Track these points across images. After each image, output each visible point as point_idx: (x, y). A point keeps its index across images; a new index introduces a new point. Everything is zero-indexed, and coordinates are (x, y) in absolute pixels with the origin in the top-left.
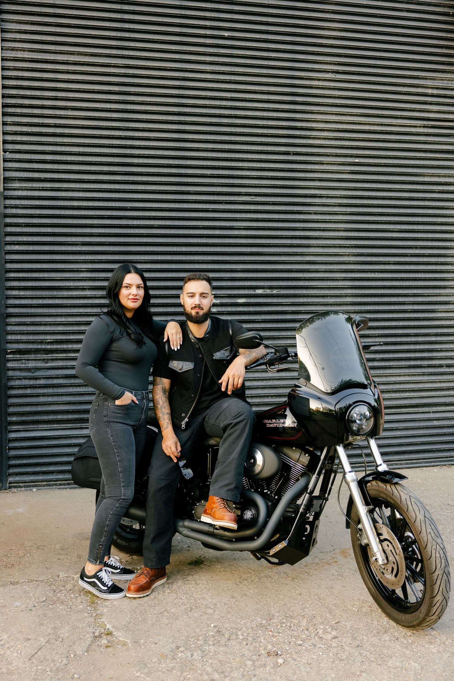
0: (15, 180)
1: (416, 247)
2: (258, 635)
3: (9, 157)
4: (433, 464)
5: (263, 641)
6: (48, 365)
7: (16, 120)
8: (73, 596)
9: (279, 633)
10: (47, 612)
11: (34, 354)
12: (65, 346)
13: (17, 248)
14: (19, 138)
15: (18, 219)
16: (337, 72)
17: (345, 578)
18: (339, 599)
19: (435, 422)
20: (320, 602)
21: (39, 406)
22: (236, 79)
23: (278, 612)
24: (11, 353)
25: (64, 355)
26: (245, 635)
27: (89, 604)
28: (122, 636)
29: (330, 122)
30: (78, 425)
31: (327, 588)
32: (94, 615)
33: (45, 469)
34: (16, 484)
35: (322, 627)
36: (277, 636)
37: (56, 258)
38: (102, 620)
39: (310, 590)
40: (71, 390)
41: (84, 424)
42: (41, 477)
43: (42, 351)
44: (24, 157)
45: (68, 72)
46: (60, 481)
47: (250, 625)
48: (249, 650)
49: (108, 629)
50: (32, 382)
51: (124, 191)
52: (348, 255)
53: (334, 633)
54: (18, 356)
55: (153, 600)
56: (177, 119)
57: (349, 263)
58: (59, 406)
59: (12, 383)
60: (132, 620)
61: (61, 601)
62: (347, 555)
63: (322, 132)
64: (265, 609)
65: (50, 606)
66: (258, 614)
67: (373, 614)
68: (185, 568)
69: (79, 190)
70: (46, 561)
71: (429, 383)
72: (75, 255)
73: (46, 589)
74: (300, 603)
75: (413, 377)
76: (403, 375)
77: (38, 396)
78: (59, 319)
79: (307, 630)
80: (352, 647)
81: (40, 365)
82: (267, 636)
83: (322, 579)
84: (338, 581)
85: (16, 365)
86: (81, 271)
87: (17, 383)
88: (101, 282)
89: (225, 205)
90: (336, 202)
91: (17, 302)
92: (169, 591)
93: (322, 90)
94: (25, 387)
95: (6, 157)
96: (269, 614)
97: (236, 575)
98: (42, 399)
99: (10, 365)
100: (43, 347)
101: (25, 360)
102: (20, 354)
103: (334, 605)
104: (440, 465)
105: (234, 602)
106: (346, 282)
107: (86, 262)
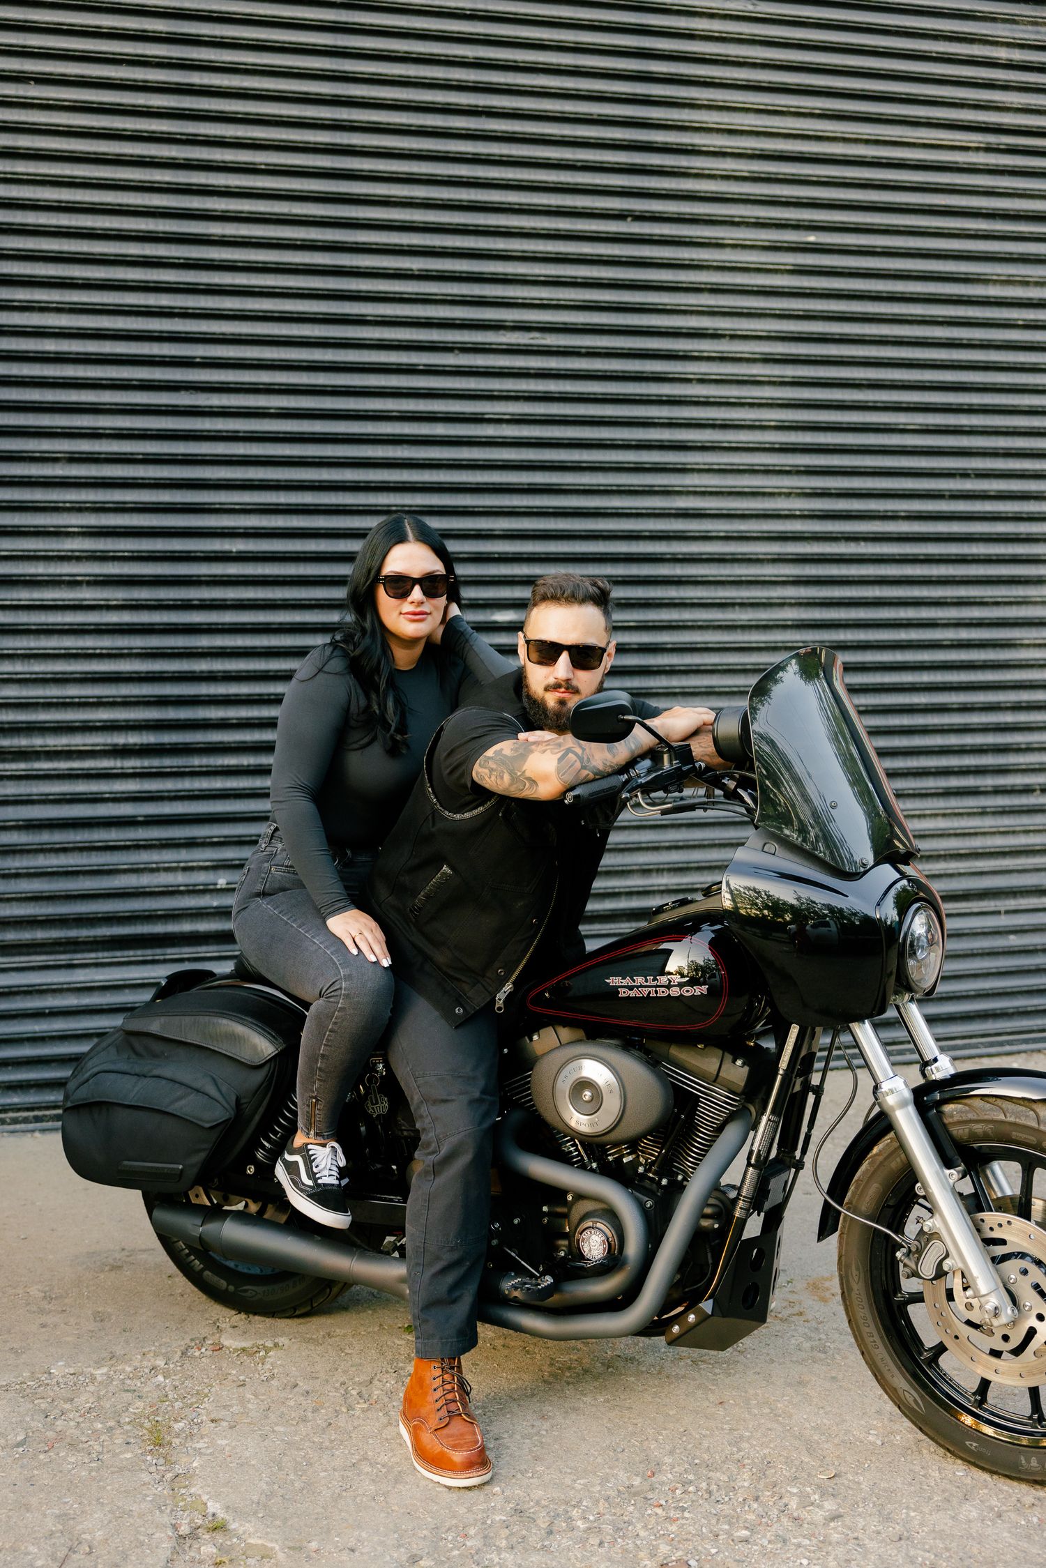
1: (964, 475)
2: (626, 1519)
4: (1008, 1048)
5: (642, 1533)
8: (100, 1426)
9: (683, 1509)
10: (36, 1472)
12: (23, 742)
17: (833, 1358)
18: (826, 1413)
19: (1012, 937)
20: (778, 1422)
23: (671, 1453)
25: (22, 766)
26: (592, 1518)
27: (149, 1448)
28: (256, 1531)
29: (742, 133)
30: (63, 958)
31: (790, 1385)
32: (169, 1476)
35: (795, 1490)
36: (678, 1519)
38: (192, 1490)
39: (746, 1392)
40: (42, 861)
41: (79, 956)
46: (13, 1110)
47: (599, 1492)
48: (609, 1559)
49: (214, 1515)
51: (185, 314)
52: (788, 495)
53: (830, 1505)
55: (324, 1430)
56: (329, 115)
57: (790, 516)
58: (8, 905)
60: (276, 1487)
61: (68, 1440)
62: (827, 1294)
63: (721, 160)
64: (634, 1446)
65: (42, 1456)
66: (617, 1460)
67: (925, 1451)
68: (397, 1342)
69: (59, 309)
70: (9, 1332)
71: (998, 836)
72: (50, 490)
73: (21, 1409)
74: (725, 1426)
75: (955, 819)
76: (931, 816)
79: (757, 1499)
80: (883, 1541)
82: (653, 1520)
83: (772, 1361)
84: (816, 1365)
86: (68, 534)
88: (121, 564)
89: (461, 355)
90: (758, 349)
92: (365, 1406)
93: (718, 44)
96: (647, 1460)
97: (538, 1357)
103: (816, 1428)
104: (1025, 1052)
105: (547, 1431)
106: (781, 565)
107: (79, 508)
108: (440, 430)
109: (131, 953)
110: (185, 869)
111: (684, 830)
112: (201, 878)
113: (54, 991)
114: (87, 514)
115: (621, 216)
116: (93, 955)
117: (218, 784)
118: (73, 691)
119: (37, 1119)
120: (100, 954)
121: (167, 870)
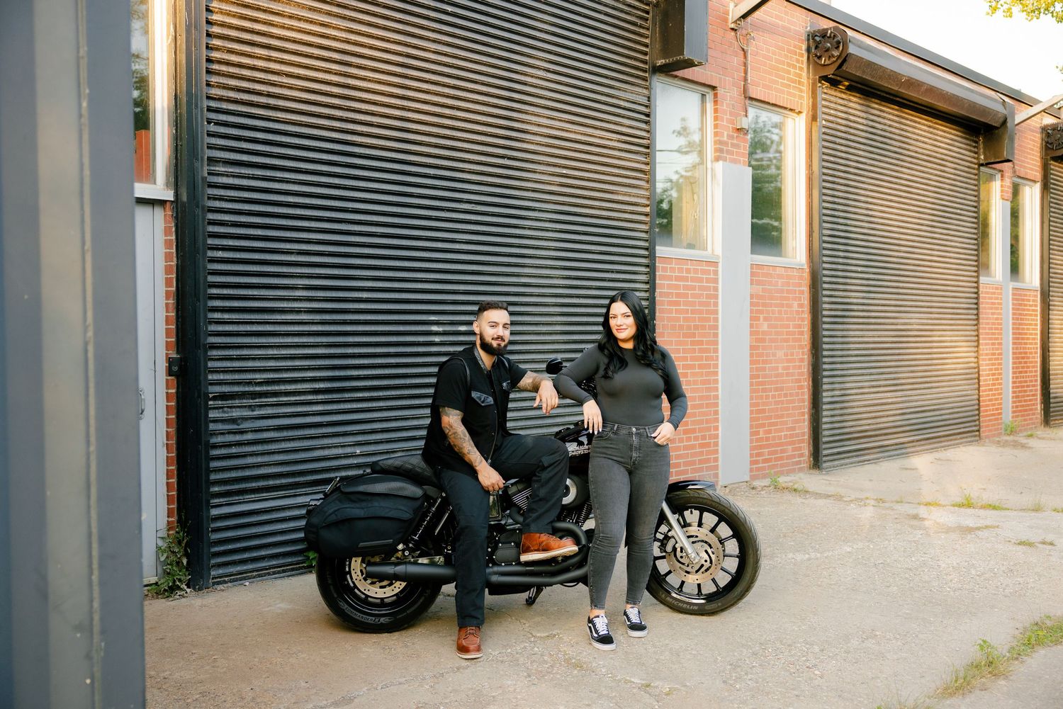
0: (219, 161)
3: (212, 129)
6: (255, 413)
7: (222, 81)
11: (240, 399)
12: (276, 388)
13: (220, 254)
14: (224, 106)
15: (222, 215)
16: (548, 71)
21: (247, 470)
22: (458, 63)
24: (214, 398)
25: (275, 399)
29: (542, 126)
30: (292, 492)
33: (255, 554)
34: (219, 580)
37: (268, 270)
40: (284, 445)
41: (298, 490)
42: (250, 566)
43: (248, 394)
44: (231, 132)
45: (283, 27)
46: (272, 568)
50: (238, 438)
54: (220, 402)
56: (400, 103)
58: (269, 467)
59: (214, 440)
72: (288, 267)
77: (244, 456)
78: (270, 352)
81: (246, 414)
85: (218, 415)
86: (298, 288)
87: (220, 439)
88: (319, 303)
89: (448, 213)
91: (220, 328)
93: (535, 88)
94: (229, 445)
95: (209, 129)
98: (250, 460)
99: (212, 414)
100: (251, 389)
101: (228, 407)
102: (222, 401)
106: (555, 307)
107: (302, 276)
108: (440, 245)
109: (320, 488)
110: (342, 446)
111: (524, 421)
112: (349, 450)
113: (289, 508)
114: (304, 279)
115: (503, 157)
116: (304, 490)
117: (355, 406)
118: (298, 363)
119: (284, 571)
120: (307, 489)
121: (335, 447)
